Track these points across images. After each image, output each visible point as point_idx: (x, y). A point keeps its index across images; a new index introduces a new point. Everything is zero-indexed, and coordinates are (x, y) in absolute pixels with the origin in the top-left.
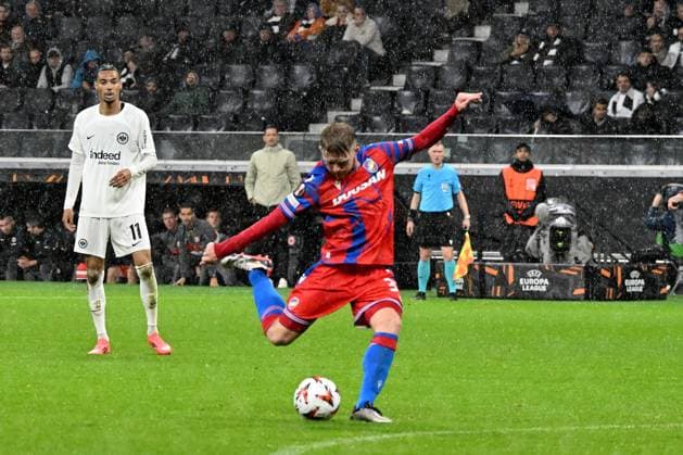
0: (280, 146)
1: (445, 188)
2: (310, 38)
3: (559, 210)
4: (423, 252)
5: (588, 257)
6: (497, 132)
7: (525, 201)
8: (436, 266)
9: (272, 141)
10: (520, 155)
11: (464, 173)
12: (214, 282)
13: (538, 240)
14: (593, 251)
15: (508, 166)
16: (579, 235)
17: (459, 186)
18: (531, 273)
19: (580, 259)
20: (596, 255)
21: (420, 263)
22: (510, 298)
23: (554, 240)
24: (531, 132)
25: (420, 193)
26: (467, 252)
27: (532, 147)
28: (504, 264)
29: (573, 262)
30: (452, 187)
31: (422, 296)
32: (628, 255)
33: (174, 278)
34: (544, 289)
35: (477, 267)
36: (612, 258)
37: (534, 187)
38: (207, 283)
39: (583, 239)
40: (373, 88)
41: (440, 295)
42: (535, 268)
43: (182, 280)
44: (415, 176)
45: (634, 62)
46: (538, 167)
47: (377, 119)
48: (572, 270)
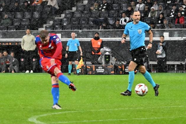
0: (30, 34)
1: (76, 44)
2: (38, 5)
3: (107, 50)
4: (70, 62)
5: (115, 63)
6: (90, 29)
7: (97, 48)
8: (73, 66)
9: (28, 33)
10: (96, 35)
11: (80, 41)
12: (13, 72)
13: (101, 59)
14: (116, 61)
15: (93, 38)
16: (112, 57)
17: (79, 44)
18: (99, 68)
19: (113, 63)
20: (117, 62)
21: (69, 65)
22: (94, 74)
23: (105, 58)
24: (99, 29)
25: (69, 46)
26: (82, 62)
27: (99, 33)
28: (92, 65)
29: (111, 64)
30: (78, 44)
31: (70, 74)
32: (126, 62)
33: (2, 71)
34: (103, 72)
35: (85, 66)
36: (121, 63)
37: (100, 44)
38: (11, 72)
39: (113, 58)
40: (56, 18)
41: (74, 74)
42: (100, 66)
43: (4, 71)
44: (67, 42)
45: (127, 9)
46: (101, 39)
47: (57, 26)
48: (110, 66)
